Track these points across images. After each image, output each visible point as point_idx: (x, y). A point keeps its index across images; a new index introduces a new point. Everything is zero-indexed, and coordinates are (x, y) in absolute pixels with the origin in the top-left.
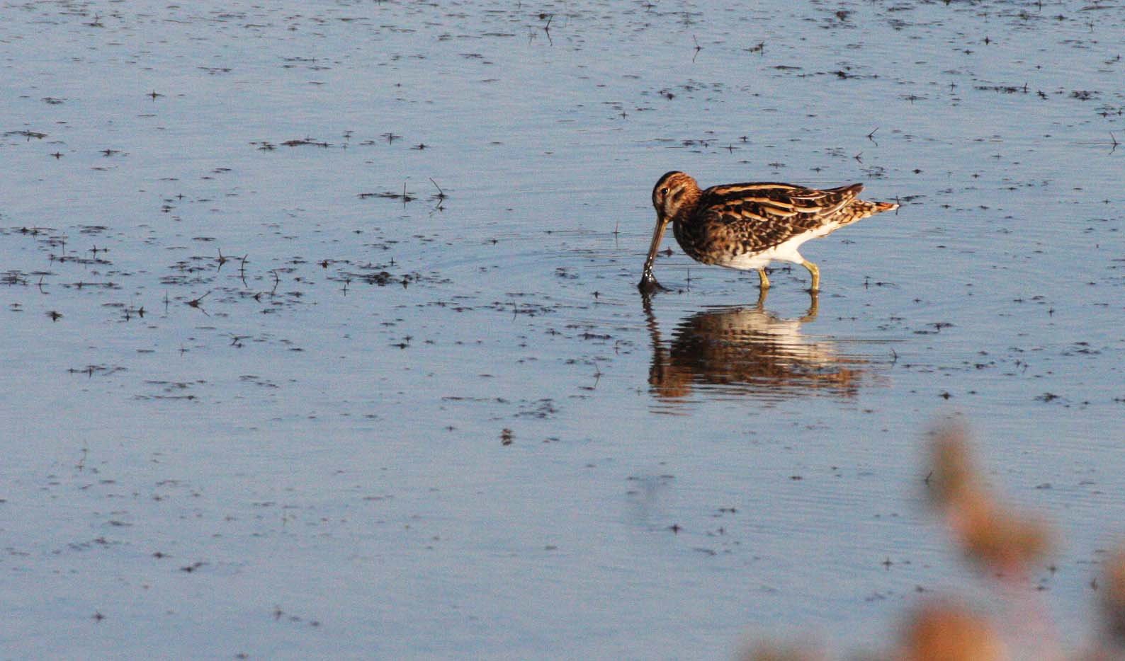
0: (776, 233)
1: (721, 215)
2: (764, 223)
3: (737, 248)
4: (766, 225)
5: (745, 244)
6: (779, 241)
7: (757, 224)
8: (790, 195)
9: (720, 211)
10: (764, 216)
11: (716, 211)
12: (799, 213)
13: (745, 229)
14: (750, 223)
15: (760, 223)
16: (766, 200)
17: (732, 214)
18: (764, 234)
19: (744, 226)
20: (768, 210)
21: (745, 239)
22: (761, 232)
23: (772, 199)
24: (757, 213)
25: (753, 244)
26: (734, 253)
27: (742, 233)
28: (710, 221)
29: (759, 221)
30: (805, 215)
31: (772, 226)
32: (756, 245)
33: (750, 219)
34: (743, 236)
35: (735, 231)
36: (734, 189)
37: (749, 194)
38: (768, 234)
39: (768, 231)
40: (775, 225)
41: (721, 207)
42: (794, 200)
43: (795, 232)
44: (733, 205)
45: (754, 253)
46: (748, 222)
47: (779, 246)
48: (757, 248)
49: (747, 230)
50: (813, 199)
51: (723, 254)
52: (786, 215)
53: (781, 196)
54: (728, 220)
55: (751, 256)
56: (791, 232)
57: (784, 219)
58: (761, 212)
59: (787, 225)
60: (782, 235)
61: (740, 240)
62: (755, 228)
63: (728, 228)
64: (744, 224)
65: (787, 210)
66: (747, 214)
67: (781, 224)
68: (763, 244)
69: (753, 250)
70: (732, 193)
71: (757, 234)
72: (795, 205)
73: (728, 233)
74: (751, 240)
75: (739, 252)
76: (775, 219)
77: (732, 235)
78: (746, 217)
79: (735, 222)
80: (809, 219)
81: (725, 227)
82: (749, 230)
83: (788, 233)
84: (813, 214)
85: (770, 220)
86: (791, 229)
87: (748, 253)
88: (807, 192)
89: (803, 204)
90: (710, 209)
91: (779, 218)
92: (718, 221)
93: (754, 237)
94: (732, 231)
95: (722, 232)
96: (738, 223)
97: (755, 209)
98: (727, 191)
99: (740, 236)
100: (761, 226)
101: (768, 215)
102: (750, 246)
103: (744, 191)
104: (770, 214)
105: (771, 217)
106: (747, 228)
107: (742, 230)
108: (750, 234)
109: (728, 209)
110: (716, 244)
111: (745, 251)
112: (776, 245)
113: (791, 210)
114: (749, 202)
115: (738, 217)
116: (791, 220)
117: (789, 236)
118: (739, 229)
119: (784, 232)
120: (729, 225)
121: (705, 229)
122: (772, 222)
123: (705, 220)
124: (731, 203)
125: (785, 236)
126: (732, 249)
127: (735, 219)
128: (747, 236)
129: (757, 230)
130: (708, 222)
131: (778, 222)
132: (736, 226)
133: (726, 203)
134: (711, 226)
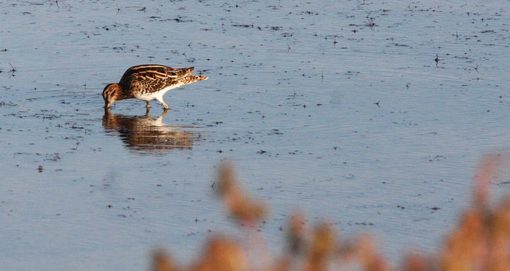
0: (159, 85)
1: (137, 77)
2: (155, 81)
3: (143, 91)
4: (156, 82)
5: (147, 89)
6: (161, 89)
7: (152, 81)
8: (165, 70)
9: (137, 75)
10: (155, 78)
11: (135, 75)
12: (169, 77)
13: (147, 83)
14: (149, 81)
15: (153, 81)
16: (156, 72)
17: (142, 77)
18: (154, 86)
19: (146, 82)
20: (157, 76)
21: (147, 87)
22: (154, 85)
23: (158, 71)
24: (152, 77)
25: (150, 90)
26: (142, 93)
27: (146, 85)
28: (132, 79)
29: (153, 80)
30: (171, 78)
31: (158, 82)
32: (151, 89)
33: (149, 79)
34: (146, 86)
35: (143, 84)
36: (141, 67)
37: (148, 69)
38: (156, 86)
39: (156, 84)
40: (159, 82)
41: (137, 74)
42: (167, 72)
43: (166, 86)
44: (142, 73)
45: (150, 93)
46: (148, 80)
47: (160, 91)
48: (151, 91)
49: (148, 84)
50: (174, 72)
51: (137, 93)
52: (164, 78)
53: (161, 70)
54: (140, 79)
55: (148, 95)
56: (165, 85)
57: (163, 80)
58: (154, 77)
59: (164, 82)
60: (161, 86)
61: (145, 88)
62: (151, 83)
63: (140, 82)
64: (146, 81)
65: (164, 76)
66: (148, 77)
67: (161, 82)
68: (154, 90)
69: (150, 92)
70: (141, 68)
71: (152, 85)
72: (167, 74)
73: (140, 84)
74: (149, 88)
75: (144, 92)
76: (159, 80)
77: (142, 85)
78: (147, 78)
79: (143, 80)
80: (173, 80)
81: (139, 82)
82: (149, 84)
83: (164, 85)
84: (175, 78)
85: (157, 80)
86: (165, 84)
87: (148, 93)
88: (172, 69)
89: (170, 74)
90: (132, 75)
91: (161, 79)
92: (136, 79)
93: (151, 87)
94: (142, 84)
95: (137, 84)
96: (144, 80)
97: (151, 75)
98: (138, 68)
99: (145, 86)
100: (153, 82)
101: (156, 78)
102: (149, 90)
103: (146, 68)
104: (157, 78)
105: (158, 79)
107: (146, 84)
108: (149, 86)
109: (140, 75)
110: (135, 89)
111: (146, 92)
112: (159, 90)
113: (166, 76)
114: (149, 72)
115: (144, 78)
116: (166, 80)
117: (165, 87)
118: (144, 84)
119: (163, 85)
120: (140, 81)
121: (130, 83)
122: (158, 81)
123: (130, 79)
124: (141, 72)
125: (163, 87)
126: (141, 91)
127: (143, 79)
128: (148, 86)
129: (152, 84)
130: (131, 80)
131: (160, 81)
132: (143, 82)
133: (138, 73)
134: (132, 82)
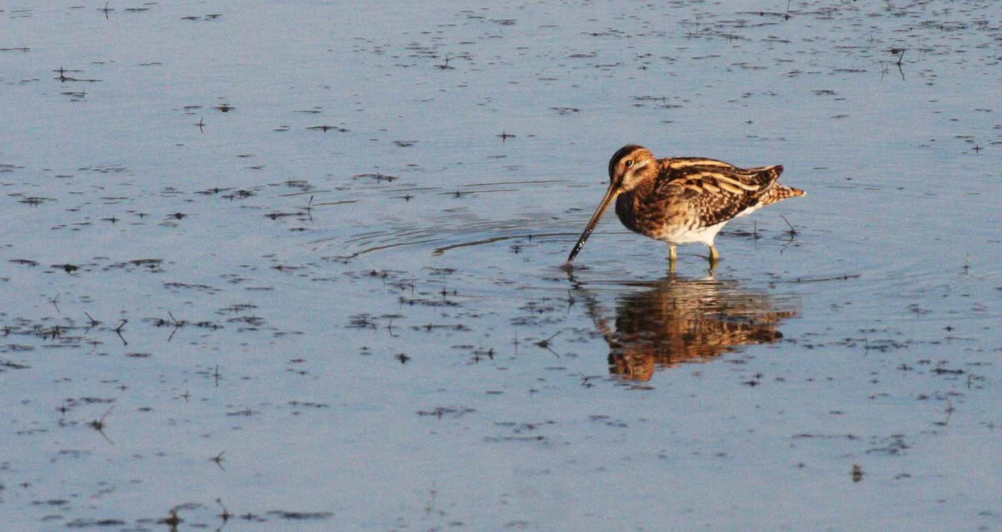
1: (683, 189)
2: (719, 198)
7: (714, 200)
9: (682, 185)
11: (678, 185)
12: (745, 190)
14: (706, 199)
15: (716, 200)
16: (721, 176)
17: (694, 187)
18: (718, 210)
19: (703, 201)
20: (724, 186)
21: (703, 215)
22: (717, 207)
23: (726, 175)
25: (708, 219)
26: (690, 228)
27: (702, 208)
29: (716, 197)
31: (725, 202)
34: (703, 211)
35: (695, 206)
36: (687, 163)
37: (703, 168)
39: (722, 207)
40: (728, 202)
41: (683, 181)
43: (740, 209)
44: (694, 179)
45: (704, 228)
46: (707, 196)
48: (709, 223)
49: (705, 205)
51: (680, 227)
52: (736, 192)
53: (732, 173)
54: (689, 194)
55: (699, 231)
56: (738, 208)
57: (735, 195)
59: (737, 203)
60: (730, 210)
62: (712, 204)
63: (689, 203)
64: (703, 199)
65: (736, 187)
66: (706, 189)
67: (732, 201)
69: (705, 225)
71: (714, 209)
72: (742, 183)
73: (689, 208)
75: (695, 226)
76: (729, 196)
77: (692, 210)
79: (696, 196)
80: (752, 196)
81: (687, 202)
82: (707, 205)
83: (735, 210)
84: (754, 192)
85: (725, 196)
86: (739, 206)
89: (748, 181)
90: (671, 183)
91: (732, 194)
92: (680, 195)
94: (692, 206)
95: (683, 207)
96: (699, 196)
97: (715, 183)
98: (680, 165)
99: (699, 211)
100: (717, 202)
101: (723, 191)
103: (699, 166)
104: (725, 191)
106: (705, 203)
107: (701, 205)
109: (690, 182)
110: (677, 219)
113: (739, 187)
114: (709, 177)
115: (700, 191)
116: (739, 196)
118: (699, 204)
119: (733, 209)
120: (690, 199)
122: (726, 198)
123: (667, 195)
124: (690, 177)
125: (733, 213)
126: (689, 223)
127: (695, 193)
128: (705, 211)
129: (713, 206)
130: (672, 196)
131: (730, 198)
132: (696, 201)
133: (685, 178)
134: (673, 201)
